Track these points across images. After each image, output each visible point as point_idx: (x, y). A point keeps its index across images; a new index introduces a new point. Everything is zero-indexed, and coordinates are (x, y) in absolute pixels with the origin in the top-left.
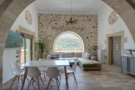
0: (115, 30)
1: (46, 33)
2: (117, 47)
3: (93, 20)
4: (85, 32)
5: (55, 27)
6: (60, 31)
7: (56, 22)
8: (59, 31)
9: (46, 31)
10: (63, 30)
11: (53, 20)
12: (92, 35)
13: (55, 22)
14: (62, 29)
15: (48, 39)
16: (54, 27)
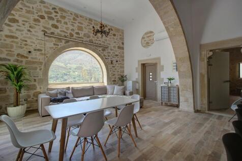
0: (150, 55)
1: (26, 41)
2: (151, 77)
3: (119, 37)
4: (108, 53)
5: (52, 33)
6: (65, 43)
7: (55, 22)
8: (63, 44)
9: (24, 37)
10: (71, 43)
11: (46, 16)
12: (118, 59)
13: (51, 22)
14: (70, 41)
15: (32, 58)
16: (49, 32)
